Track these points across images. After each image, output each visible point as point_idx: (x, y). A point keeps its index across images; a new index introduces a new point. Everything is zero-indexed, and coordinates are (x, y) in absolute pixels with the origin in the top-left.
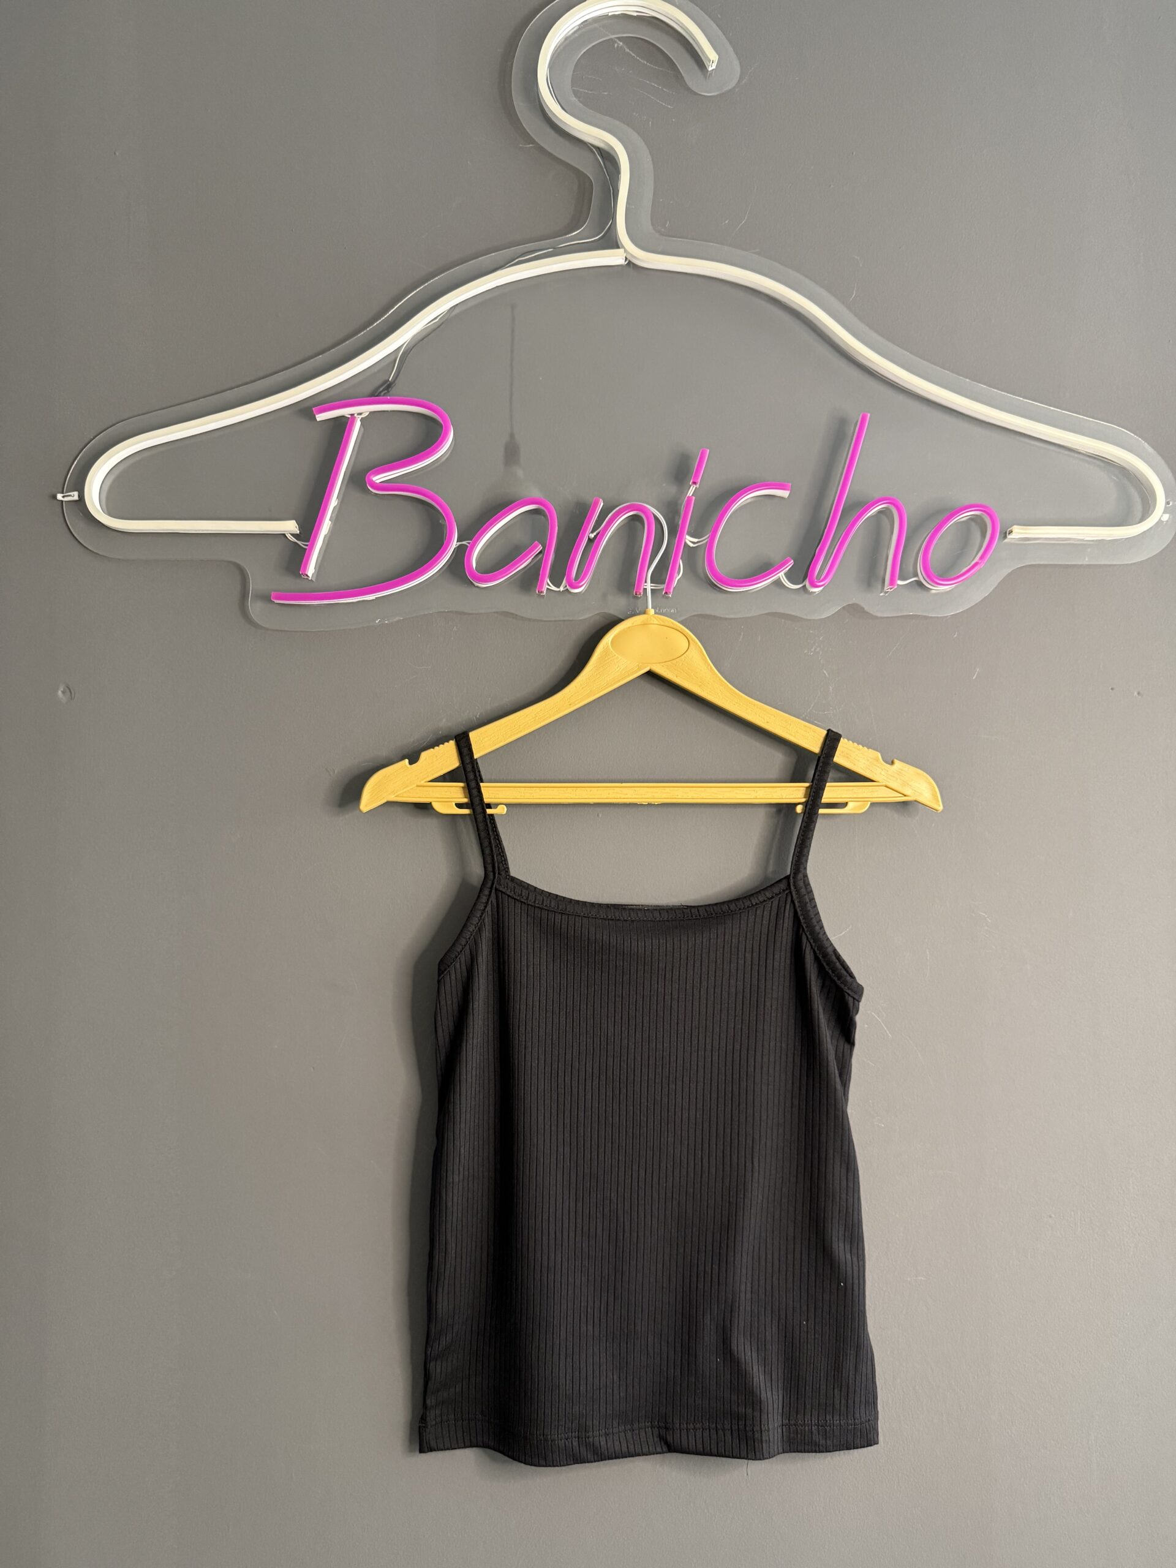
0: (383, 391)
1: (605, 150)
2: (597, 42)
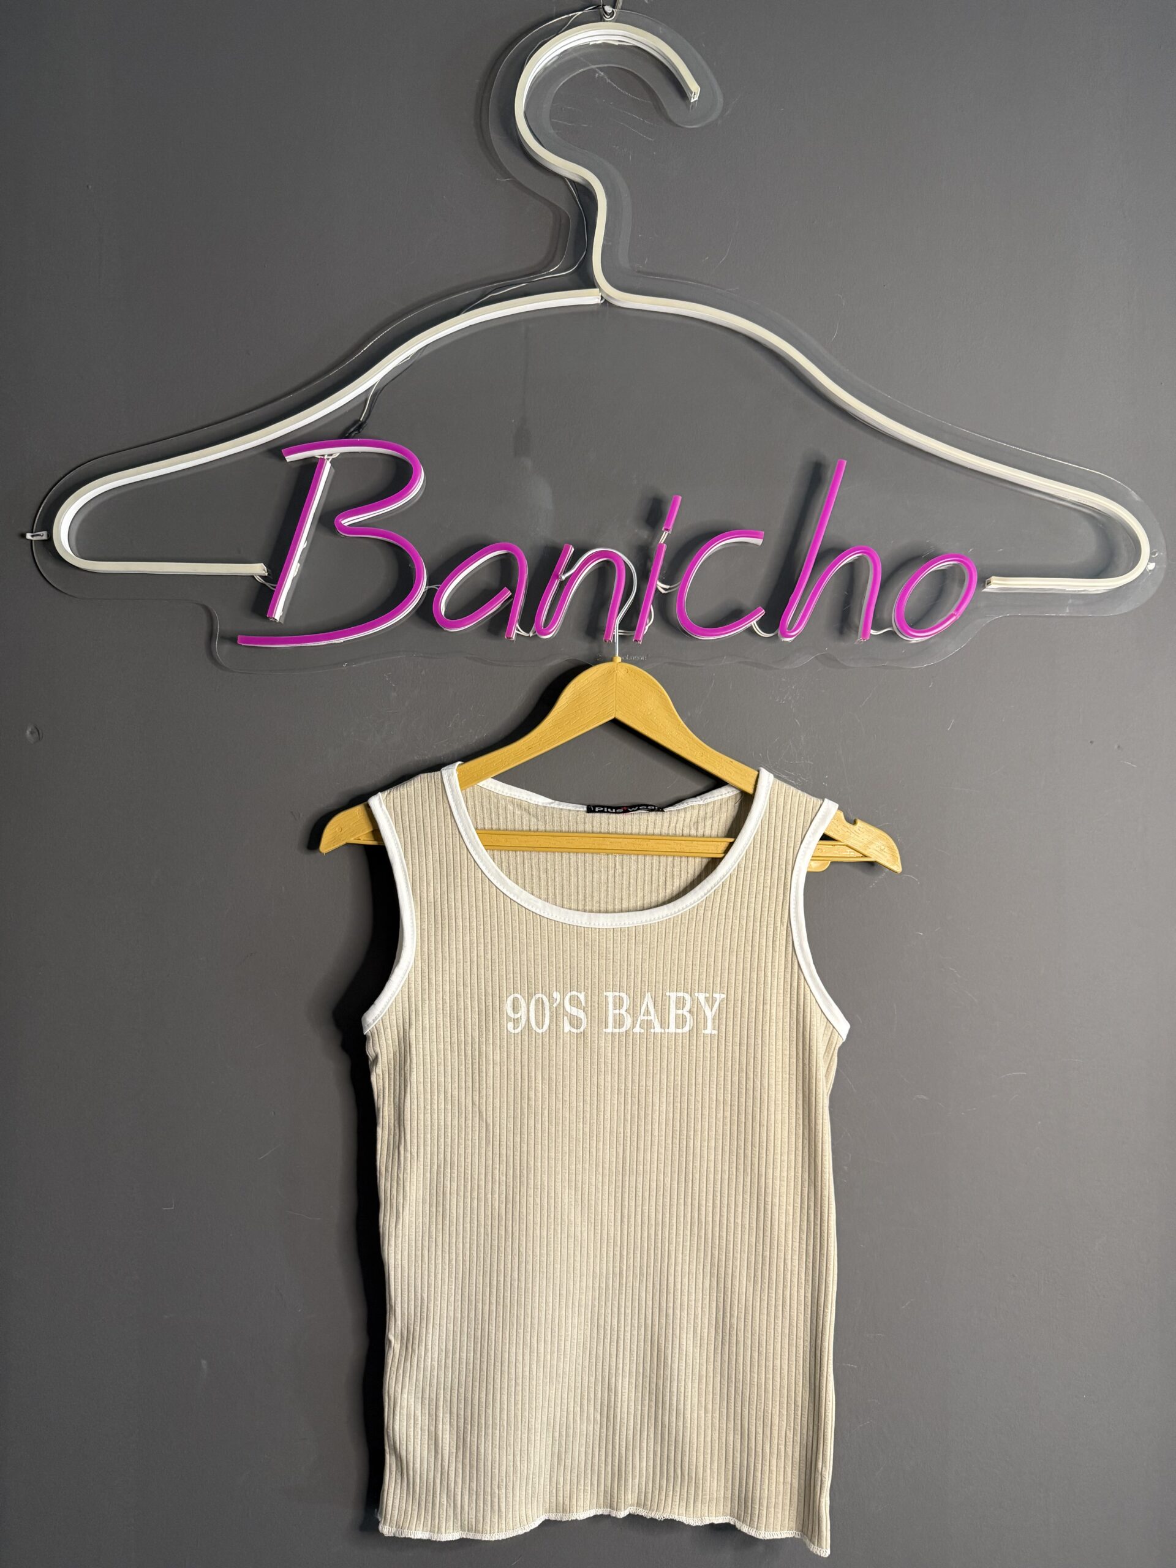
0: (353, 431)
1: (578, 183)
2: (577, 72)
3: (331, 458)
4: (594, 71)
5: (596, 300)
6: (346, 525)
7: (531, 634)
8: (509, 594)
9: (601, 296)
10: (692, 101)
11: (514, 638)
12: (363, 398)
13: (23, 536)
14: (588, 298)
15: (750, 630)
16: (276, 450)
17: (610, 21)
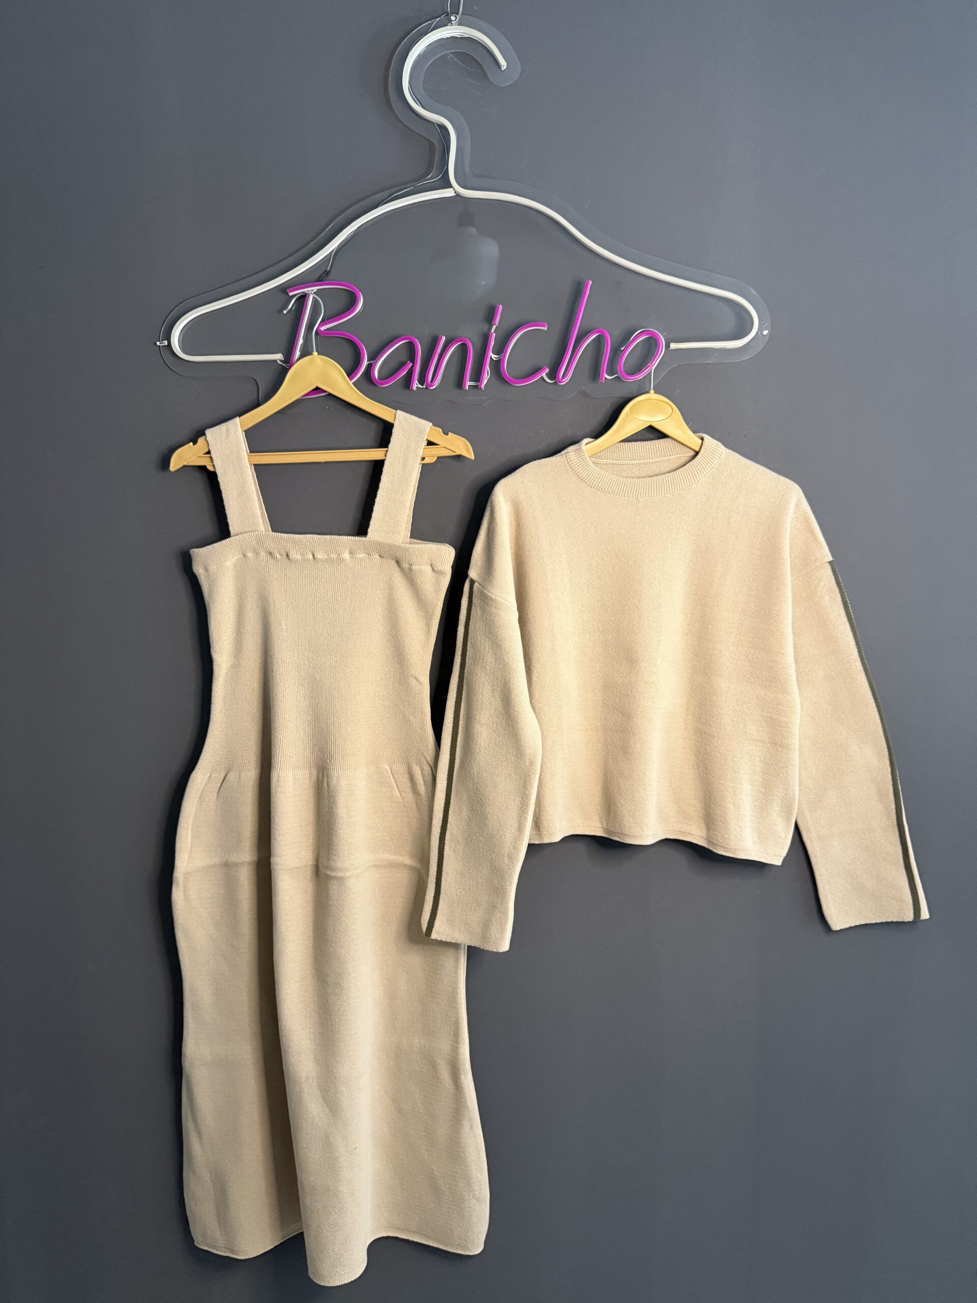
0: (324, 276)
1: (442, 126)
2: (438, 56)
3: (313, 292)
4: (448, 54)
5: (453, 194)
6: (322, 330)
7: (424, 387)
8: (412, 365)
9: (455, 193)
10: (503, 69)
11: (415, 389)
12: (329, 256)
13: (156, 344)
14: (448, 193)
15: (542, 378)
16: (284, 289)
17: (455, 25)
